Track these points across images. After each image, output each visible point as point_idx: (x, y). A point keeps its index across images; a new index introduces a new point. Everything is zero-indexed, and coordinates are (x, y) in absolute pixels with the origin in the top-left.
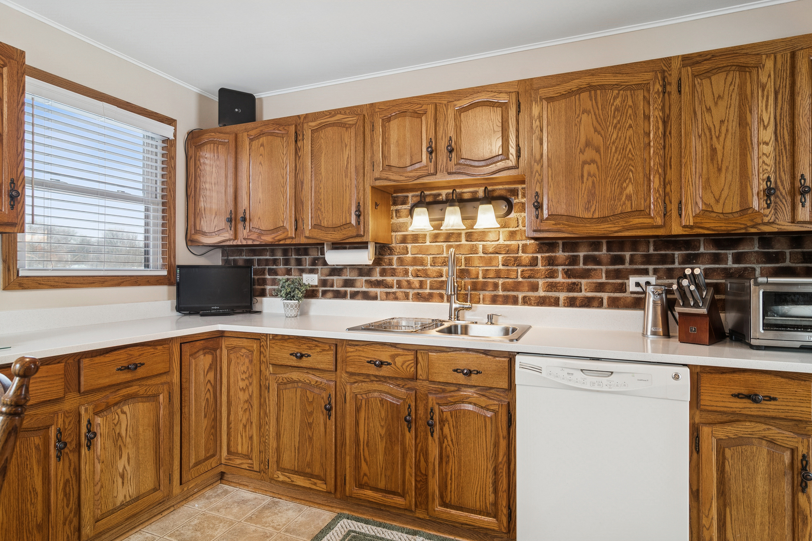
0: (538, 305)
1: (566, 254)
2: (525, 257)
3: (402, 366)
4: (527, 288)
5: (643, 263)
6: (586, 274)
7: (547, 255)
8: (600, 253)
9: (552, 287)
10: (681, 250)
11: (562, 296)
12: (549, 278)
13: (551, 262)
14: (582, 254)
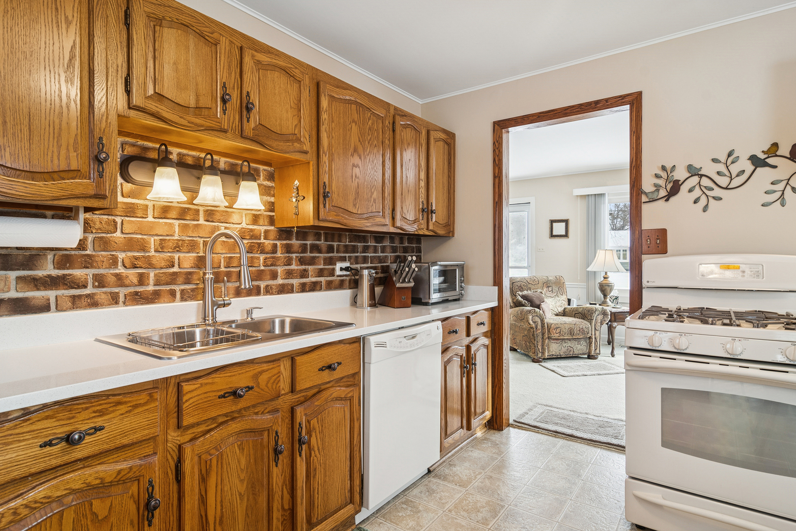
0: (278, 294)
1: (299, 242)
2: (268, 243)
4: (269, 277)
5: (344, 253)
6: (312, 261)
7: (285, 242)
8: (320, 242)
9: (289, 274)
10: (361, 243)
11: (296, 282)
12: (287, 265)
13: (288, 249)
14: (308, 243)
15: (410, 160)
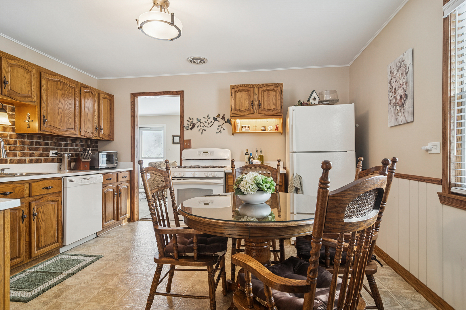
0: (17, 163)
1: (29, 140)
2: (12, 140)
3: (18, 192)
4: (12, 155)
5: (54, 146)
6: (36, 149)
7: (21, 140)
8: (41, 141)
9: (23, 155)
10: (64, 142)
11: (27, 158)
12: (22, 151)
13: (23, 143)
14: (34, 141)
15: (89, 106)
